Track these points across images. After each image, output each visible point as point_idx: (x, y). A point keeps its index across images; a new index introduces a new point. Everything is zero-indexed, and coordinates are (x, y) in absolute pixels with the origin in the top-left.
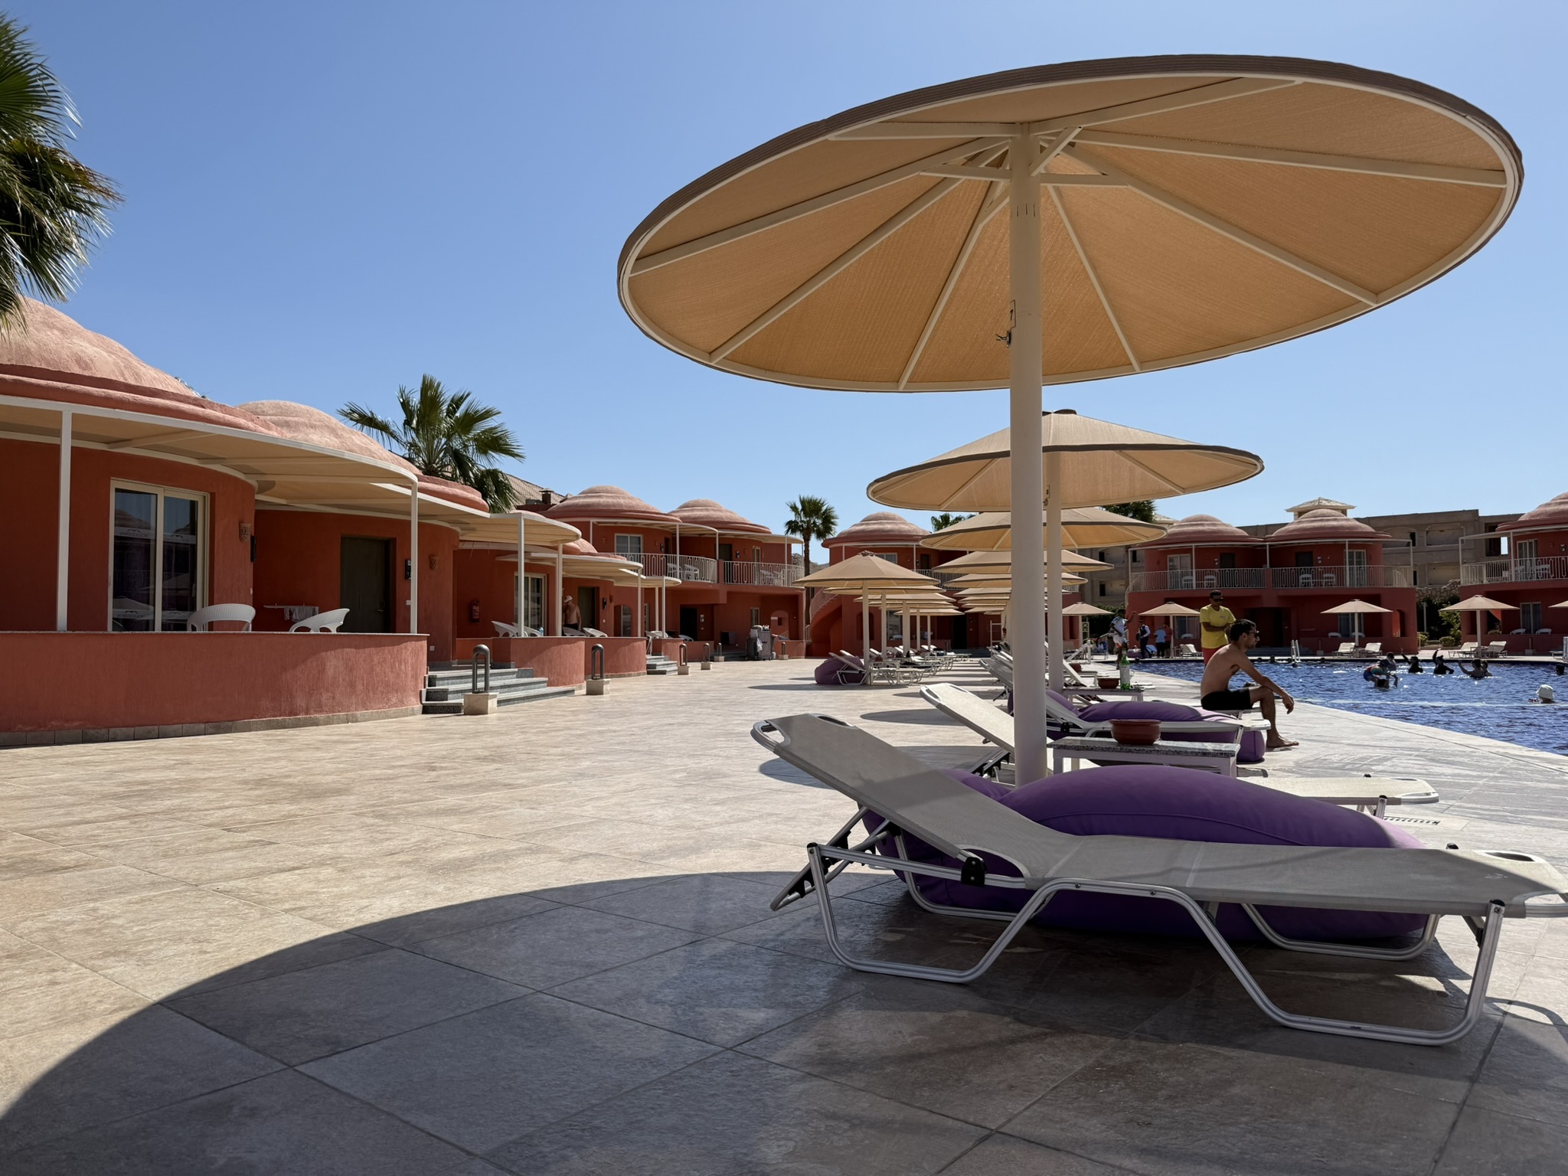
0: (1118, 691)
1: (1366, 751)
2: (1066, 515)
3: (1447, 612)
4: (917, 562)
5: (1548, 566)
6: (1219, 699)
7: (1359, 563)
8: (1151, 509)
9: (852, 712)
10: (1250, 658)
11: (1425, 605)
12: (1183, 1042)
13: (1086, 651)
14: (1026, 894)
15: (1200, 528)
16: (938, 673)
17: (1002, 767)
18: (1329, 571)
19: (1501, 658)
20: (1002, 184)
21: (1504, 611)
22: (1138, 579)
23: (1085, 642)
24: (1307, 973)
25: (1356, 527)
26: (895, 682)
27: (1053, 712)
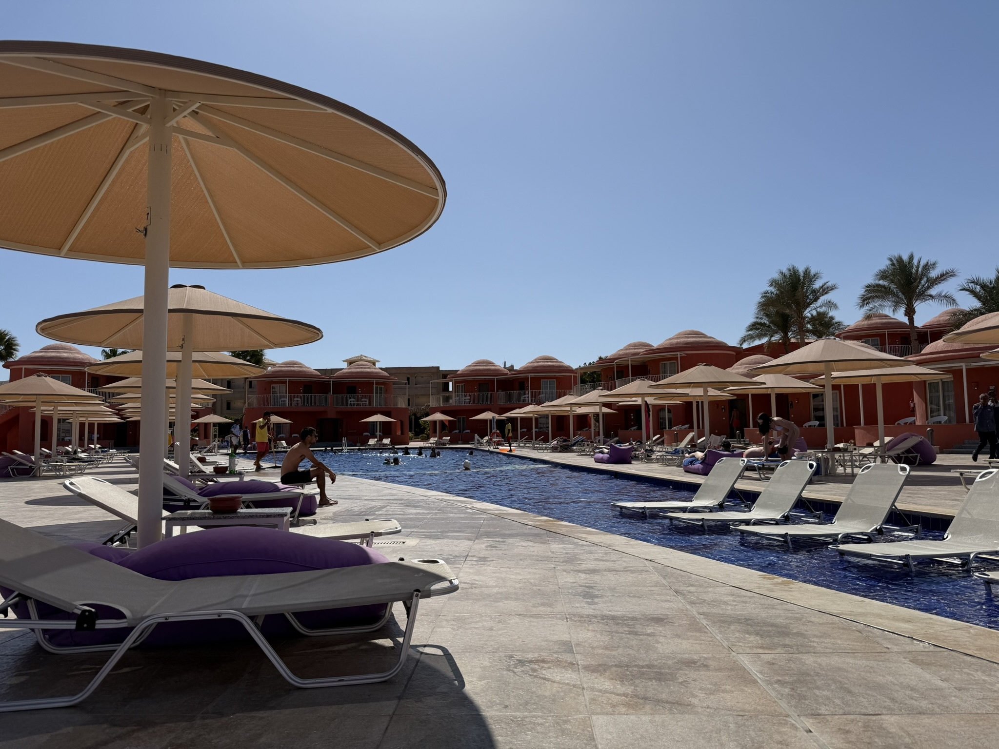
0: (227, 474)
1: (374, 503)
2: (196, 356)
3: (424, 421)
4: (88, 383)
5: (469, 398)
6: (292, 477)
7: (381, 393)
8: (262, 355)
9: (18, 499)
10: (311, 449)
11: (413, 417)
12: (233, 714)
13: (214, 447)
14: (128, 631)
15: (292, 369)
16: (100, 466)
17: (131, 536)
18: (364, 397)
19: (448, 446)
20: (144, 127)
21: (450, 421)
22: (251, 400)
23: (214, 441)
24: (319, 650)
25: (379, 373)
26: (62, 473)
27: (178, 492)
